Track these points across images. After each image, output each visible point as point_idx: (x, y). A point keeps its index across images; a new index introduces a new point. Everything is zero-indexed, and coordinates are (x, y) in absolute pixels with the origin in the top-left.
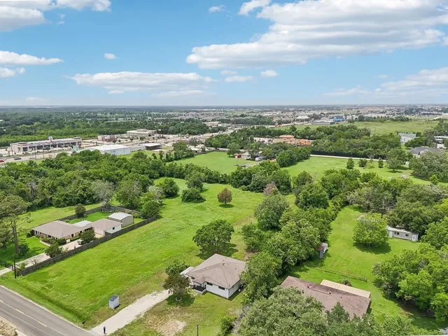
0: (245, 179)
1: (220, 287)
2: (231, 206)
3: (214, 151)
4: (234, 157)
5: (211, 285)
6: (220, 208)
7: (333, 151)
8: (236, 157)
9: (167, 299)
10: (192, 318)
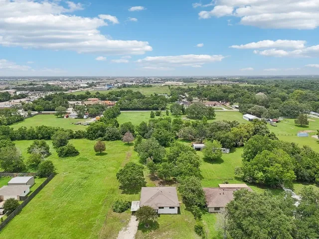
0: (99, 132)
1: (170, 208)
2: (105, 154)
3: (37, 114)
4: (63, 117)
5: (163, 208)
6: (98, 156)
7: (133, 107)
8: (65, 117)
9: (138, 229)
10: (171, 234)
